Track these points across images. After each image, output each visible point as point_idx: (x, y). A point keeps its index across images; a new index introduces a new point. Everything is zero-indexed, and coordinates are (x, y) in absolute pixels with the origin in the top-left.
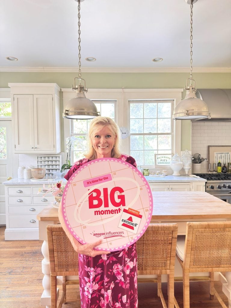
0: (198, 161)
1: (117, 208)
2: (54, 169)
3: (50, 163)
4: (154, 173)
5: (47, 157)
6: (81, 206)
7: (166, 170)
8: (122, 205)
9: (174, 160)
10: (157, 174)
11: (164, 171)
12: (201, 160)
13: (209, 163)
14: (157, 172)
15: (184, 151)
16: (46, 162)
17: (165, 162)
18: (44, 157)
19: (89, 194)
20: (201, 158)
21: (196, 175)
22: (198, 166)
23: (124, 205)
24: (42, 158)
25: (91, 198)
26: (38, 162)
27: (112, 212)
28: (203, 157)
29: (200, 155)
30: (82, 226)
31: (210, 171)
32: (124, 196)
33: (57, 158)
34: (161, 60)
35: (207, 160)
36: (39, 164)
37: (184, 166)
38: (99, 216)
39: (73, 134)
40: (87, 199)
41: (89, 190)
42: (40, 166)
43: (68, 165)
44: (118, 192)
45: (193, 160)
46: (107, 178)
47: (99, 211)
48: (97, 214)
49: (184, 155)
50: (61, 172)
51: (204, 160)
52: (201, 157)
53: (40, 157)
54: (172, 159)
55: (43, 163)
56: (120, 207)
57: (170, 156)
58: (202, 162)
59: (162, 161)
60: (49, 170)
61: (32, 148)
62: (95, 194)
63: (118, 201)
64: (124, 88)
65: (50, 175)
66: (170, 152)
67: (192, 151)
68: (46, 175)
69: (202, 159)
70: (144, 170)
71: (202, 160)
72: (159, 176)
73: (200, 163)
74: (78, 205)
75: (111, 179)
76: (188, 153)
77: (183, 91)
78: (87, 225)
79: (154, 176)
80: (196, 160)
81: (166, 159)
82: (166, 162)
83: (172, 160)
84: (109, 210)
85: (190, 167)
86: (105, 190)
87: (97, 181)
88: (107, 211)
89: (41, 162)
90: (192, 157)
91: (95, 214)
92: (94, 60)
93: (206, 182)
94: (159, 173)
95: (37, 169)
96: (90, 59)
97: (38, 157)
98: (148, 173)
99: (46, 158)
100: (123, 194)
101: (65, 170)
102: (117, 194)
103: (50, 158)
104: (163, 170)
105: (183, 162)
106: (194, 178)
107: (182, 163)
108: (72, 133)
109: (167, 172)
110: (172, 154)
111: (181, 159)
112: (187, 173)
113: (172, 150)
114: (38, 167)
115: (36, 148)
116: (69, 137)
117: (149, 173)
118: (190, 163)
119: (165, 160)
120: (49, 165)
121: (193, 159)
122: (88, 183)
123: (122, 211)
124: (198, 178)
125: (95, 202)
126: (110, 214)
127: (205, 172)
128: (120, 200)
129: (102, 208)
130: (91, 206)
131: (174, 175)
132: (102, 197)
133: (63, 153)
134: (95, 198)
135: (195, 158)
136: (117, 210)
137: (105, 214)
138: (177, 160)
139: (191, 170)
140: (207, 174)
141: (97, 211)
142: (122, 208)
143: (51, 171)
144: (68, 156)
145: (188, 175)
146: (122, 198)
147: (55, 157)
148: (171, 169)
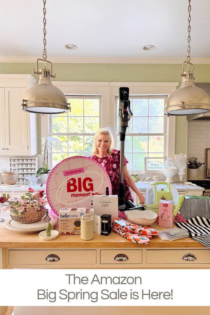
0: (194, 166)
1: (88, 192)
2: (30, 174)
3: (24, 166)
4: (144, 180)
5: (21, 159)
6: (61, 190)
7: (158, 176)
8: (91, 191)
9: (166, 165)
10: (147, 181)
11: (156, 177)
12: (197, 164)
13: (207, 169)
14: (147, 178)
15: (178, 154)
16: (20, 166)
17: (156, 167)
18: (17, 160)
19: (67, 182)
20: (197, 163)
21: (192, 183)
22: (194, 171)
23: (92, 190)
24: (16, 161)
25: (69, 185)
26: (11, 165)
27: (84, 195)
28: (200, 162)
29: (196, 159)
30: (62, 205)
31: (207, 177)
32: (92, 184)
33: (33, 161)
34: (153, 48)
35: (205, 165)
36: (12, 168)
37: (178, 171)
38: (74, 198)
39: (51, 134)
40: (66, 185)
41: (67, 178)
42: (13, 170)
43: (45, 169)
44: (88, 181)
45: (189, 165)
46: (81, 171)
47: (75, 194)
48: (73, 196)
49: (178, 159)
50: (37, 177)
51: (201, 165)
52: (198, 161)
53: (13, 160)
54: (165, 163)
55: (16, 166)
56: (89, 192)
57: (162, 160)
58: (199, 168)
59: (153, 166)
60: (23, 174)
61: (3, 149)
62: (72, 182)
63: (88, 187)
64: (110, 81)
65: (24, 180)
66: (162, 156)
67: (188, 154)
68: (20, 180)
69: (199, 163)
70: (132, 175)
71: (199, 165)
72: (149, 183)
73: (196, 168)
74: (59, 189)
75: (84, 172)
76: (183, 157)
77: (178, 85)
78: (66, 204)
79: (143, 183)
80: (192, 165)
81: (158, 163)
82: (158, 167)
83: (165, 165)
84: (82, 194)
85: (185, 173)
86: (80, 179)
87: (74, 172)
88: (80, 194)
89: (15, 165)
90: (188, 161)
91: (72, 196)
92: (75, 47)
93: (204, 190)
94: (150, 179)
95: (9, 173)
96: (70, 46)
97: (11, 160)
98: (136, 179)
99: (20, 161)
100: (92, 182)
101: (42, 175)
102: (88, 182)
103: (24, 161)
104: (154, 176)
105: (177, 167)
106: (189, 186)
107: (175, 168)
108: (50, 132)
109: (158, 178)
110: (165, 158)
111: (174, 164)
112: (181, 180)
113: (165, 153)
114: (11, 171)
115: (7, 149)
116: (45, 137)
117: (138, 179)
118: (185, 168)
119: (157, 165)
120: (23, 169)
121: (189, 163)
122: (67, 173)
123: (91, 195)
124: (194, 186)
125: (72, 188)
126: (82, 196)
127: (201, 178)
128: (90, 187)
129: (77, 192)
130: (69, 190)
131: (166, 181)
132: (77, 184)
133: (40, 155)
134: (72, 185)
135: (191, 162)
136: (87, 194)
137: (79, 196)
138: (170, 165)
139: (186, 176)
140: (204, 181)
141: (73, 194)
142: (91, 192)
143: (25, 175)
144: (45, 158)
145: (183, 183)
146: (91, 185)
147: (30, 159)
148: (164, 175)
